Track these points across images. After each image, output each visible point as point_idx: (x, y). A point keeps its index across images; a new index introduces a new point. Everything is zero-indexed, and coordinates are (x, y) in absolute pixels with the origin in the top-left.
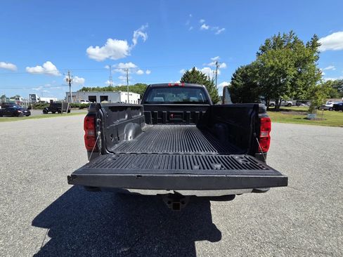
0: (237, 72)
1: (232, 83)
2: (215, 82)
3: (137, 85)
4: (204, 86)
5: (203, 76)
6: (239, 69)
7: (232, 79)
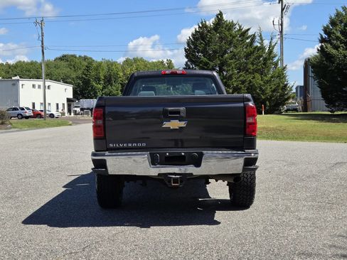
0: (333, 23)
1: (322, 50)
2: (276, 50)
3: (63, 58)
4: (215, 74)
5: (244, 34)
6: (338, 15)
7: (322, 40)
